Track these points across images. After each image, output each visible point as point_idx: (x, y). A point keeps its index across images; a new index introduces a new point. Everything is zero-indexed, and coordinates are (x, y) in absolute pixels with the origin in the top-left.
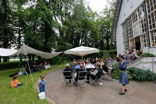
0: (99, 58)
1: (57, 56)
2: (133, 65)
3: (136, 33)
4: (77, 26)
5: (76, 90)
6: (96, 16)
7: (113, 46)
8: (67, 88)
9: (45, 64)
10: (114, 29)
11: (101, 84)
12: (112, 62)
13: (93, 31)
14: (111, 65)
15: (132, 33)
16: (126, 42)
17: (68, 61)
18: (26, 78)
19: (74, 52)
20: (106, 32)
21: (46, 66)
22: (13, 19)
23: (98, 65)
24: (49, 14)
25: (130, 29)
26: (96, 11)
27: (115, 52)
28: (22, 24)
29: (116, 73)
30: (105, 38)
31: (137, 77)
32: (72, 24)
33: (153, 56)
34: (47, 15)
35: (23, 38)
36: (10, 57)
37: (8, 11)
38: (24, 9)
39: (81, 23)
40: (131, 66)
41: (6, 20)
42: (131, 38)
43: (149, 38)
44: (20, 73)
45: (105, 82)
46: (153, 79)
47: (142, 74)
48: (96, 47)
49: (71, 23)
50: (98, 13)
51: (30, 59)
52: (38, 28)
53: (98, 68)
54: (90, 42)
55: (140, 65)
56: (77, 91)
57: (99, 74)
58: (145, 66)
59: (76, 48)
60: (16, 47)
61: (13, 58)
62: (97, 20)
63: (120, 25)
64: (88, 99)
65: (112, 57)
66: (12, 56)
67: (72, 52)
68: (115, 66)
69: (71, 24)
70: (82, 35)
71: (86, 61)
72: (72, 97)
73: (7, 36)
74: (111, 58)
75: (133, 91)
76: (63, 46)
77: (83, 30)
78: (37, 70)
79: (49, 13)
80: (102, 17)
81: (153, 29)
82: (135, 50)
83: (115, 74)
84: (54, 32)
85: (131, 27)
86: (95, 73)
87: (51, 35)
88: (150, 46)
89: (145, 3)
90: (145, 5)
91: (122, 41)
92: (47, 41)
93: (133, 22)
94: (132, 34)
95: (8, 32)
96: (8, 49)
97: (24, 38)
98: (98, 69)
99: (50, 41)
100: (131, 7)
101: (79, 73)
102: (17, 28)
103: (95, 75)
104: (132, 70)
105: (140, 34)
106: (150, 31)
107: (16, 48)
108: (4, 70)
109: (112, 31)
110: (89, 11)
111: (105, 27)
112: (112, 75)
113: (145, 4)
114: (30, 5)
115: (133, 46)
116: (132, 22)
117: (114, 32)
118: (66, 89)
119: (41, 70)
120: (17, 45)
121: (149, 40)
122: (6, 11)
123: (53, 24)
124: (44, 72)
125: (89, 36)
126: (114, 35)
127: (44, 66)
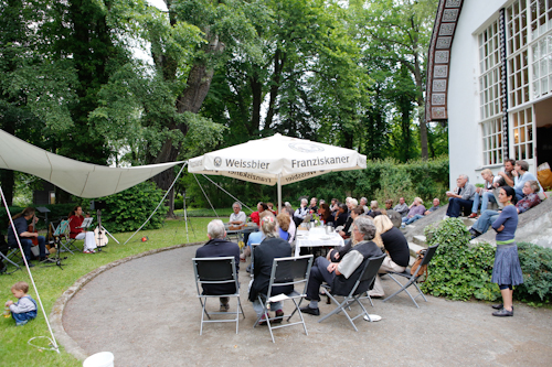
0: (364, 199)
1: (140, 186)
3: (544, 81)
4: (253, 31)
5: (256, 343)
7: (431, 138)
8: (214, 335)
9: (83, 225)
10: (440, 57)
11: (373, 317)
12: (426, 218)
13: (334, 59)
14: (419, 232)
15: (526, 81)
16: (492, 121)
17: (197, 211)
19: (242, 164)
20: (399, 65)
21: (90, 233)
23: (363, 230)
25: (518, 57)
27: (440, 170)
29: (442, 270)
30: (391, 95)
31: (534, 288)
32: (225, 19)
39: (272, 13)
42: (517, 106)
45: (393, 309)
48: (347, 143)
49: (222, 13)
52: (33, 26)
53: (364, 242)
54: (315, 113)
55: (549, 234)
56: (263, 349)
57: (368, 273)
59: (250, 142)
63: (471, 37)
65: (427, 196)
67: (230, 163)
68: (439, 234)
69: (219, 18)
70: (276, 77)
71: (296, 213)
74: (418, 199)
75: (512, 343)
76: (175, 134)
77: (278, 51)
78: (42, 257)
82: (532, 162)
83: (439, 275)
84: (122, 57)
85: (520, 52)
86: (348, 266)
87: (111, 71)
91: (478, 118)
92: (87, 104)
93: (534, 27)
94: (523, 86)
98: (360, 249)
99: (104, 102)
103: (347, 276)
109: (431, 62)
111: (391, 41)
112: (421, 279)
115: (527, 142)
116: (529, 27)
117: (439, 71)
118: (207, 341)
119: (62, 256)
123: (127, 15)
124: (78, 266)
125: (310, 81)
126: (438, 85)
127: (79, 236)
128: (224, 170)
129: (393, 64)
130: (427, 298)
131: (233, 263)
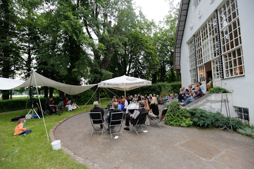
2: (196, 105)
3: (206, 57)
5: (106, 138)
6: (152, 27)
8: (96, 136)
10: (177, 50)
11: (145, 131)
13: (148, 52)
15: (202, 57)
16: (193, 69)
18: (37, 123)
19: (111, 84)
20: (170, 53)
21: (70, 105)
22: (18, 29)
24: (76, 25)
25: (199, 50)
26: (153, 20)
28: (34, 38)
30: (168, 62)
31: (199, 123)
32: (113, 41)
33: (225, 92)
34: (72, 26)
35: (34, 61)
36: (13, 92)
37: (11, 17)
38: (37, 15)
40: (194, 106)
41: (7, 32)
42: (200, 65)
43: (222, 66)
44: (28, 116)
46: (221, 125)
47: (207, 118)
50: (157, 24)
51: (46, 96)
52: (61, 45)
53: (141, 108)
54: (144, 68)
55: (206, 105)
58: (213, 107)
59: (116, 78)
60: (23, 75)
61: (18, 93)
62: (155, 34)
63: (186, 44)
64: (120, 150)
66: (17, 91)
67: (108, 84)
68: (170, 105)
69: (111, 41)
70: (131, 58)
72: (99, 148)
73: (8, 58)
74: (171, 95)
76: (98, 76)
77: (131, 50)
78: (55, 113)
79: (76, 23)
80: (163, 29)
81: (226, 52)
82: (205, 82)
83: (170, 118)
85: (200, 48)
86: (135, 115)
87: (80, 57)
88: (223, 77)
89: (217, 12)
90: (217, 16)
91: (189, 69)
92: (72, 67)
93: (203, 40)
95: (11, 51)
96: (10, 79)
97: (36, 60)
99: (77, 66)
100: (200, 18)
101: (112, 115)
102: (25, 44)
103: (135, 118)
104: (193, 112)
105: (211, 59)
106: (223, 55)
107: (23, 78)
108: (4, 112)
110: (142, 19)
111: (167, 46)
113: (217, 14)
114: (47, 10)
115: (203, 76)
116: (201, 40)
117: (177, 55)
118: (93, 138)
119: (61, 112)
120: (25, 73)
121: (222, 68)
122: (7, 18)
123: (82, 41)
124: (65, 115)
125: (142, 59)
126: (177, 59)
127: (67, 106)
128: (106, 86)
129: (168, 53)
130: (165, 126)
131: (101, 114)
